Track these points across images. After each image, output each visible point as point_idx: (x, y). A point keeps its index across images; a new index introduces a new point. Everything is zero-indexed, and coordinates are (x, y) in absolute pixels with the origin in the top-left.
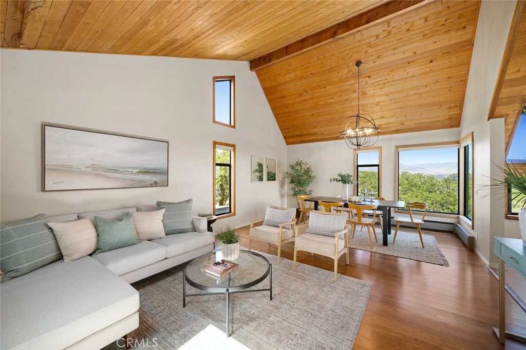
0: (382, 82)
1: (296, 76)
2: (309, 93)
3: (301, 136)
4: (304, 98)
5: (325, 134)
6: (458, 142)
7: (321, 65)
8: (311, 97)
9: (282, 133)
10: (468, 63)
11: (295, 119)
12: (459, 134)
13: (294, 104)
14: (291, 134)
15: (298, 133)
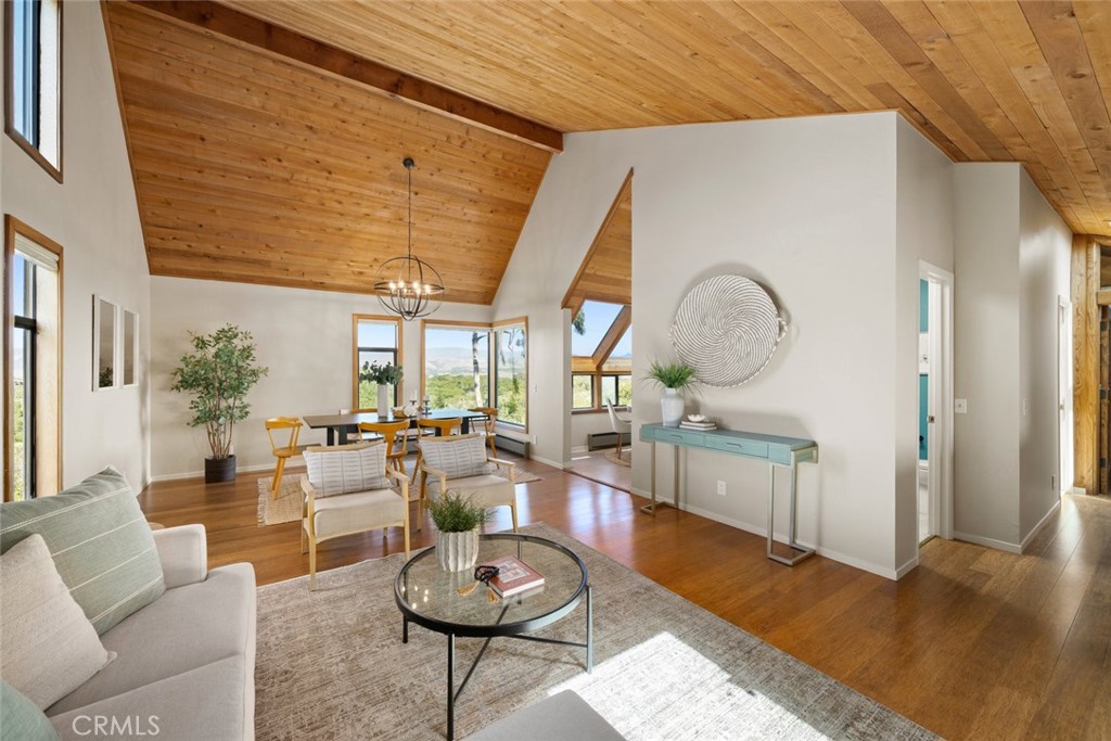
0: (431, 211)
1: (263, 108)
2: (285, 164)
3: (215, 259)
4: (268, 171)
5: (291, 269)
6: (491, 325)
7: (339, 123)
8: (287, 176)
9: (146, 234)
10: (518, 231)
11: (214, 211)
12: (492, 314)
13: (225, 170)
14: (183, 246)
15: (212, 249)
